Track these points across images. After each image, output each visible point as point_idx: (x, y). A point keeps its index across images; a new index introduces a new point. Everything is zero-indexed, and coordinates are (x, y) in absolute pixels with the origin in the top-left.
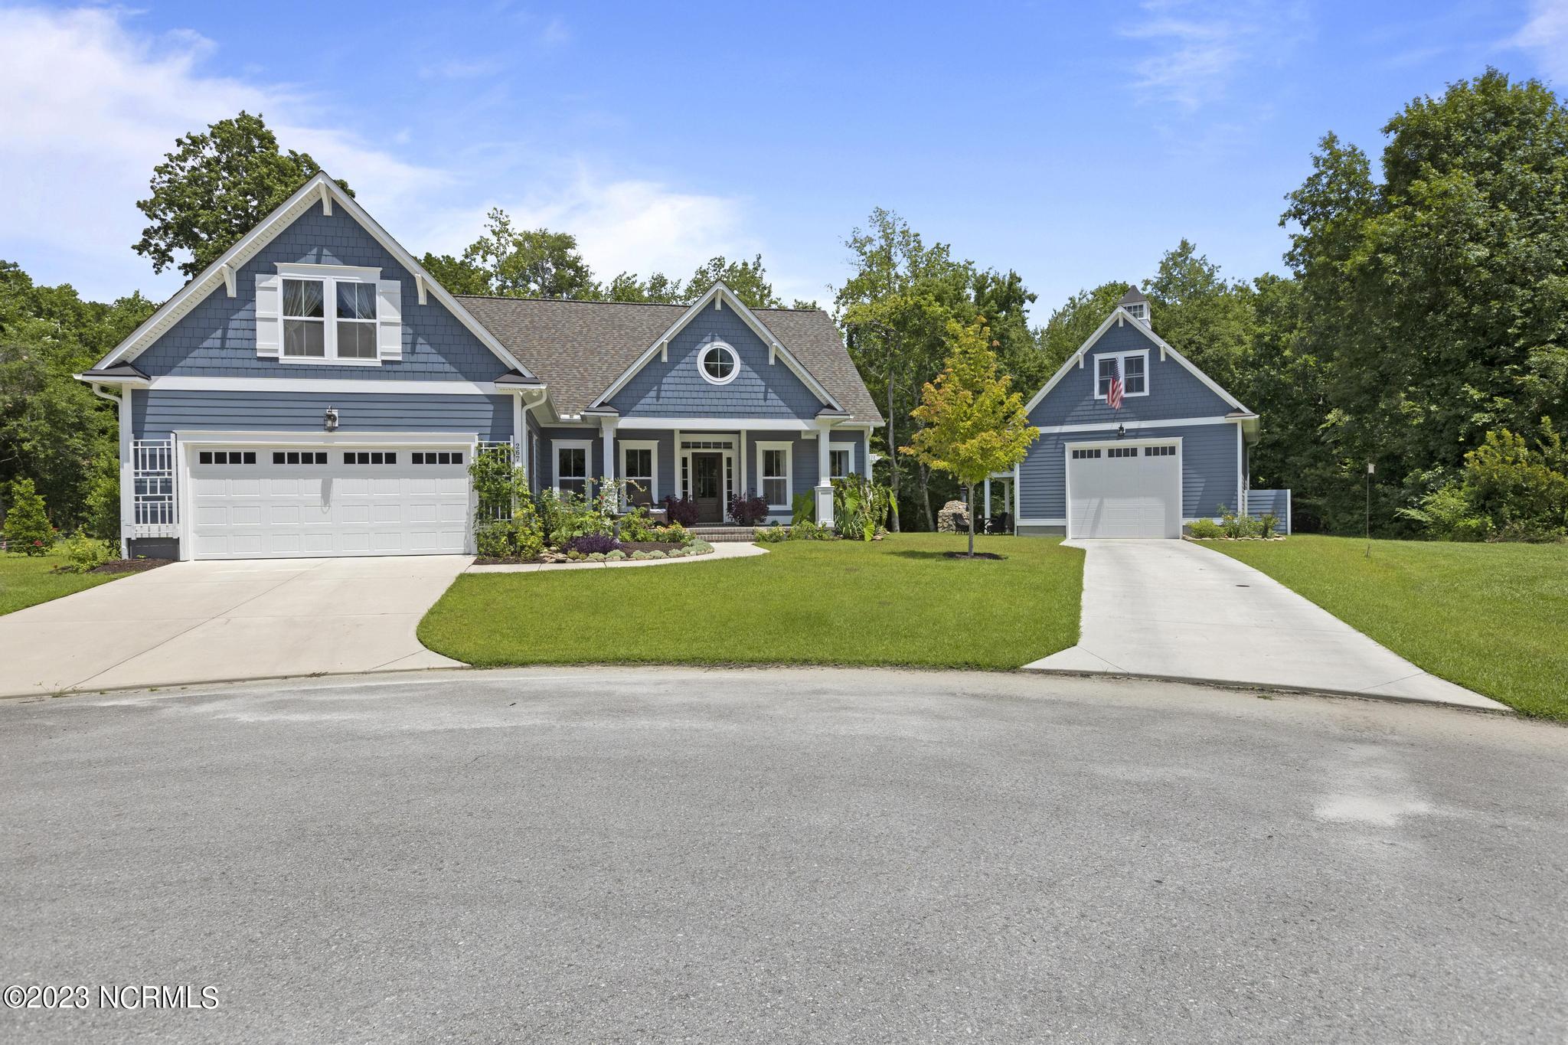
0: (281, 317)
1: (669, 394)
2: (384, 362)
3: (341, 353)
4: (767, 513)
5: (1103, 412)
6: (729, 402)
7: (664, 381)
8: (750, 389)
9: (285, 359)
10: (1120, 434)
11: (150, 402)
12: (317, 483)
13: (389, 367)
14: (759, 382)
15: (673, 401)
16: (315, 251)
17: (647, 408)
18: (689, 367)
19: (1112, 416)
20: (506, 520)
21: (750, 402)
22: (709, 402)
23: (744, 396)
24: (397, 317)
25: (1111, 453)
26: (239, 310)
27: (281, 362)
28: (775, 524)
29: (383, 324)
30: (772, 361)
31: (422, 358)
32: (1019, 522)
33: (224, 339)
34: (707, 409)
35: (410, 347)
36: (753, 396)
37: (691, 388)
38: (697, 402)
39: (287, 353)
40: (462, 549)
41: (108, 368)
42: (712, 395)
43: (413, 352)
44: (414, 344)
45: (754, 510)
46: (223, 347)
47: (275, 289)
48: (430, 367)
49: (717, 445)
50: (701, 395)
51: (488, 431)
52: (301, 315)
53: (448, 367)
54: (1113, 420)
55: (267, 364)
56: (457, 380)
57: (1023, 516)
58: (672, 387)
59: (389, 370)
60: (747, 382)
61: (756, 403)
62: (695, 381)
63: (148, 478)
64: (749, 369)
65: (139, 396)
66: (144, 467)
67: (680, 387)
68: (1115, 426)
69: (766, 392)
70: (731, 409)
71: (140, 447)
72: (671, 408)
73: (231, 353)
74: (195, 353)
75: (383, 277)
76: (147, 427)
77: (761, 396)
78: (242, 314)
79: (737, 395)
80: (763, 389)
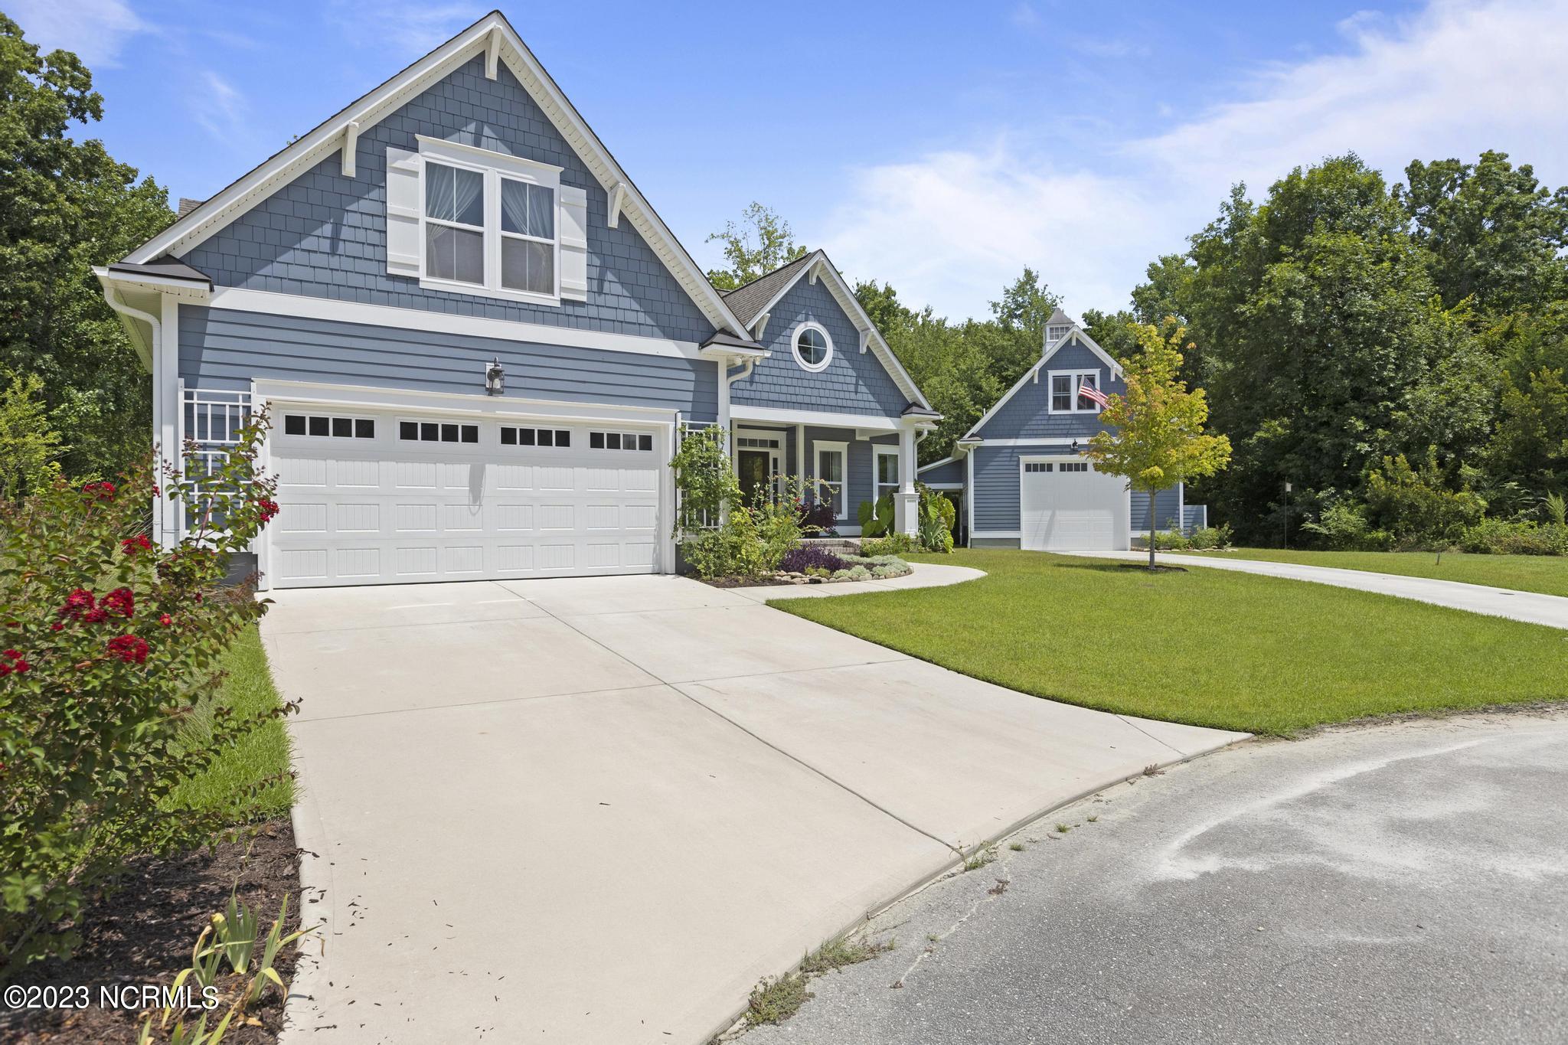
0: (423, 219)
1: (763, 379)
2: (564, 301)
3: (506, 283)
5: (1056, 427)
6: (822, 393)
8: (841, 379)
9: (428, 283)
10: (1074, 449)
11: (211, 327)
12: (464, 470)
13: (569, 310)
14: (851, 372)
15: (767, 387)
16: (472, 127)
17: (740, 394)
18: (783, 347)
19: (1065, 432)
20: (713, 527)
21: (842, 395)
22: (802, 391)
23: (837, 386)
24: (582, 242)
25: (1063, 467)
26: (359, 198)
27: (422, 285)
28: (835, 536)
29: (563, 247)
30: (862, 349)
31: (612, 301)
32: (973, 534)
33: (335, 239)
34: (800, 399)
35: (597, 284)
36: (845, 387)
37: (784, 373)
38: (791, 390)
39: (431, 272)
40: (649, 567)
41: (148, 263)
42: (805, 383)
43: (600, 292)
44: (601, 281)
46: (333, 252)
47: (414, 174)
48: (620, 315)
49: (763, 443)
50: (795, 382)
51: (688, 407)
52: (450, 219)
53: (642, 318)
54: (1066, 435)
55: (401, 287)
56: (652, 336)
57: (977, 528)
58: (766, 371)
59: (569, 313)
60: (839, 371)
61: (847, 395)
62: (788, 365)
63: (210, 453)
64: (841, 355)
65: (192, 317)
66: (203, 434)
67: (774, 371)
68: (1069, 441)
69: (857, 384)
70: (824, 401)
71: (195, 401)
72: (765, 396)
73: (347, 264)
74: (288, 257)
75: (564, 181)
76: (204, 369)
77: (852, 388)
78: (364, 205)
79: (831, 385)
80: (854, 380)
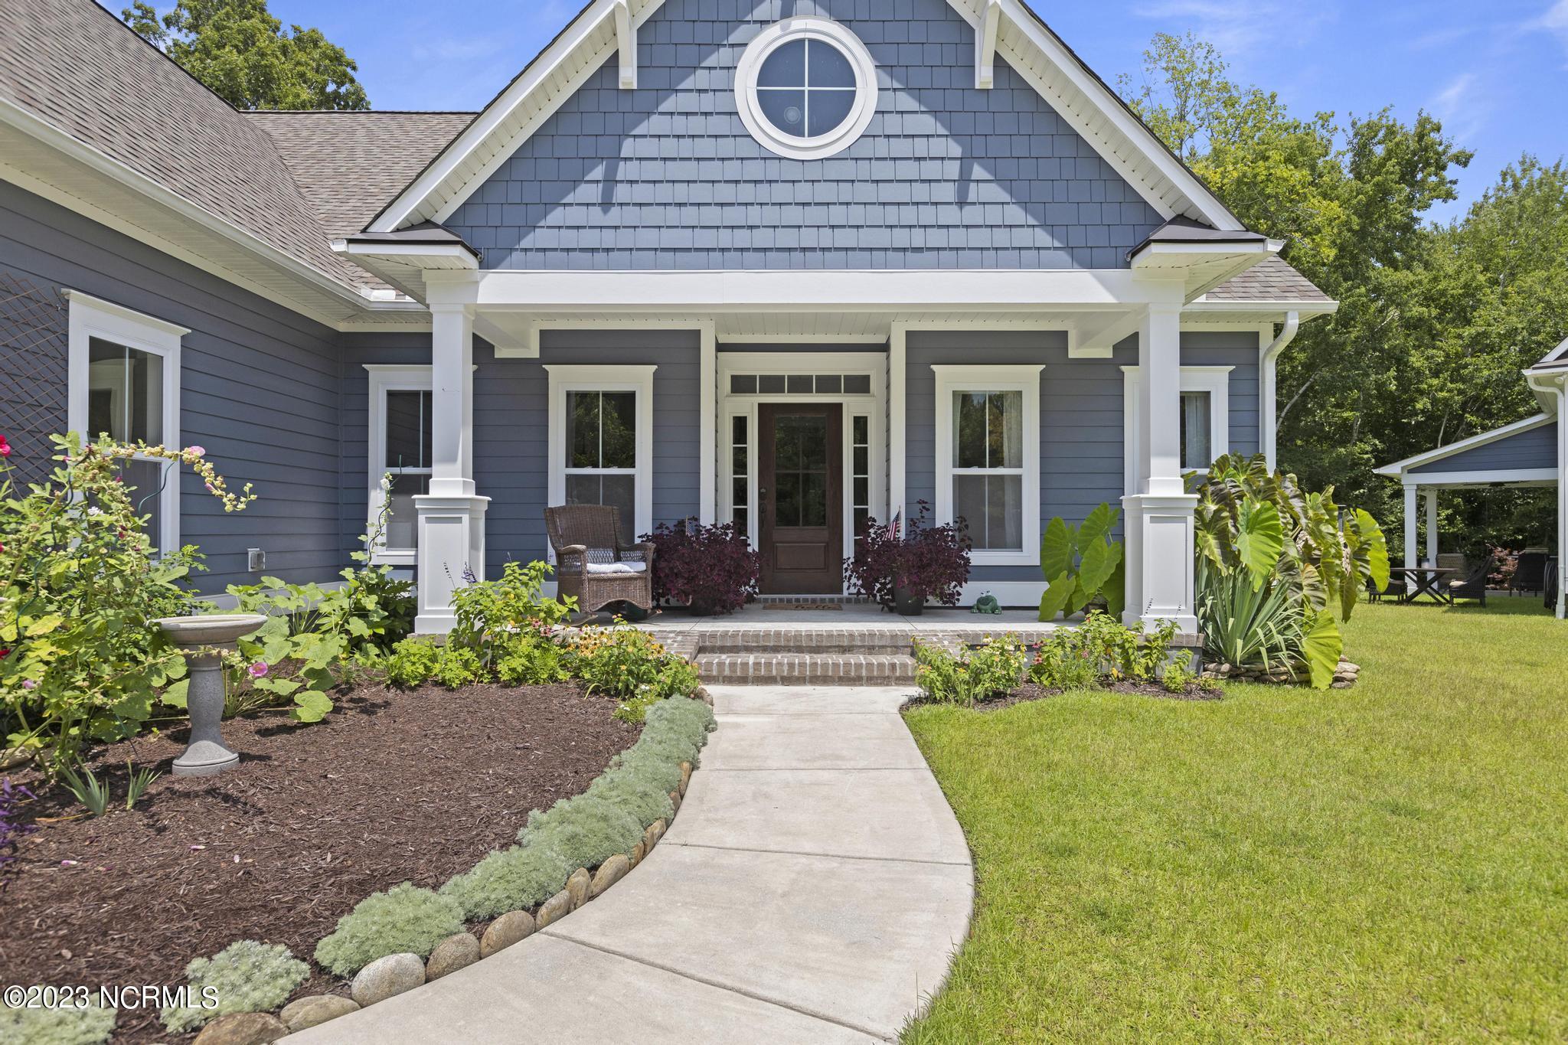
1: (642, 193)
4: (963, 572)
6: (837, 215)
7: (628, 148)
8: (908, 170)
14: (943, 146)
15: (654, 215)
17: (569, 238)
18: (707, 102)
21: (908, 215)
22: (771, 215)
23: (888, 193)
28: (986, 607)
30: (984, 76)
34: (762, 239)
36: (921, 192)
37: (714, 170)
38: (733, 216)
42: (781, 193)
45: (923, 567)
50: (746, 193)
58: (654, 170)
60: (901, 148)
61: (927, 215)
62: (727, 147)
64: (906, 102)
67: (675, 170)
69: (964, 180)
70: (846, 238)
72: (648, 238)
77: (948, 192)
79: (867, 192)
80: (953, 170)
